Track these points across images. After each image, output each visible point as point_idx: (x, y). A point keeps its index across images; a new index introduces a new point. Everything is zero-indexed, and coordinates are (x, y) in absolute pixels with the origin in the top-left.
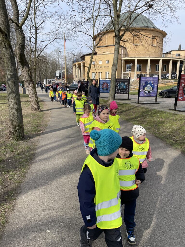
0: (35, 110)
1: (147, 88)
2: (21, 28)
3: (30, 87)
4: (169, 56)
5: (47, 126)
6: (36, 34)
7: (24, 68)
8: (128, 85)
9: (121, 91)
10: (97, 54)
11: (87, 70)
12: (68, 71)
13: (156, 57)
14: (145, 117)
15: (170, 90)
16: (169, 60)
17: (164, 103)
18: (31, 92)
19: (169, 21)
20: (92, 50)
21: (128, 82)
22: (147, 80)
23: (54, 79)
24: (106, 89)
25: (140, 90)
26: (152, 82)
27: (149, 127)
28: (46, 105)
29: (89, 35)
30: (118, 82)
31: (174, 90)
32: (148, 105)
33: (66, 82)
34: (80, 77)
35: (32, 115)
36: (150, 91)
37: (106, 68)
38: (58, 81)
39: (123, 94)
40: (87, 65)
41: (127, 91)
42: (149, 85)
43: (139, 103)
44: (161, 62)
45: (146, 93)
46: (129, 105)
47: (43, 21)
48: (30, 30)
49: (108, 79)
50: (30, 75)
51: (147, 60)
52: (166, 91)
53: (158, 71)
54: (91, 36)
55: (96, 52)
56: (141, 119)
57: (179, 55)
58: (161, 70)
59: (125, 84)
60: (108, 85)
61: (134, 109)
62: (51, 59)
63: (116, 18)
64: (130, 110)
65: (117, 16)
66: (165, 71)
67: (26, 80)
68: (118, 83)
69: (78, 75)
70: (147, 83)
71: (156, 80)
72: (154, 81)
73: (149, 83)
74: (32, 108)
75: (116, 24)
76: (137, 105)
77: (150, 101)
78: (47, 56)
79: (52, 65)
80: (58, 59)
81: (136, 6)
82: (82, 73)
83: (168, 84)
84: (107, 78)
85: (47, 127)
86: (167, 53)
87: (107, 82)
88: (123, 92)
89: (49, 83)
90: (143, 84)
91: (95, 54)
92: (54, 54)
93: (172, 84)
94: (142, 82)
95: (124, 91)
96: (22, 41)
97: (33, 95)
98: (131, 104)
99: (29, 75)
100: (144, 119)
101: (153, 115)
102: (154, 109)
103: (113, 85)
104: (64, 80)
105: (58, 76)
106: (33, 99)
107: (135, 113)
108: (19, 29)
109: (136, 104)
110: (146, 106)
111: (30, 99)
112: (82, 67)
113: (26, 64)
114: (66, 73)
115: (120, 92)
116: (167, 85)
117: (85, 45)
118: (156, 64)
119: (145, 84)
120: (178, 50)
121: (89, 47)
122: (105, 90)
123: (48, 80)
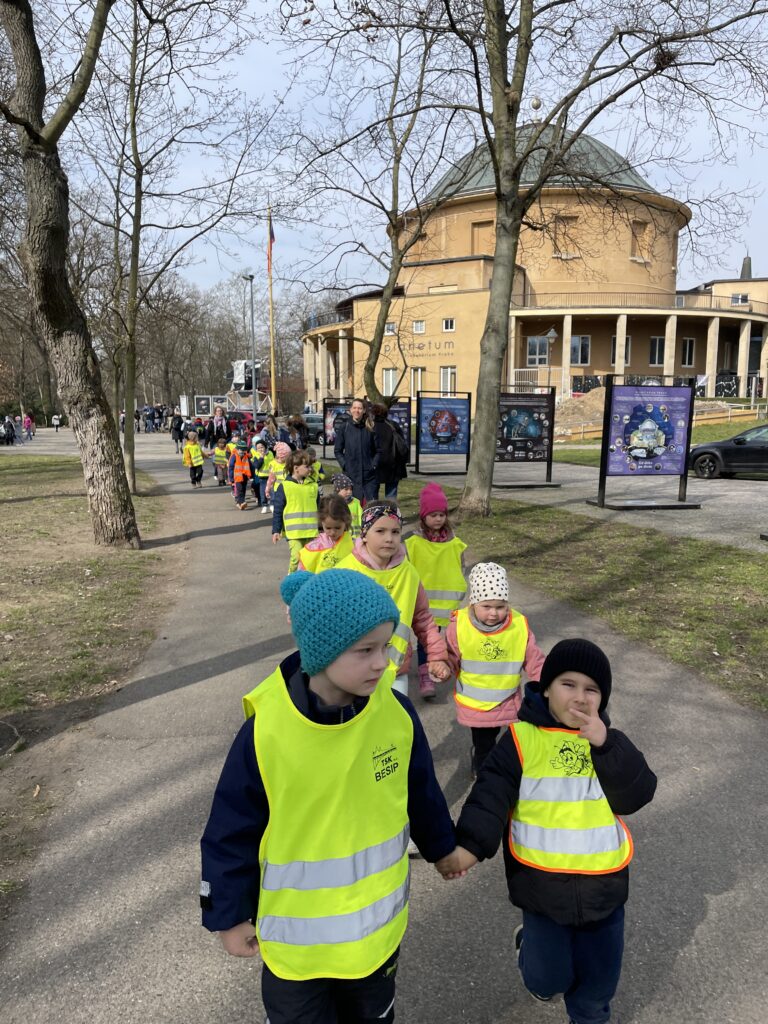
0: (113, 539)
1: (640, 435)
2: (51, 147)
3: (90, 429)
4: (702, 301)
5: (154, 637)
6: (139, 194)
7: (65, 340)
8: (546, 423)
9: (516, 448)
10: (408, 292)
11: (367, 356)
12: (282, 364)
13: (649, 305)
14: (662, 583)
15: (733, 444)
16: (706, 321)
17: (717, 501)
18: (94, 455)
19: (742, 135)
20: (386, 267)
21: (547, 410)
22: (638, 399)
23: (226, 396)
24: (449, 440)
25: (611, 447)
26: (662, 408)
27: (710, 649)
28: (173, 512)
29: (378, 204)
30: (505, 409)
31: (747, 445)
32: (650, 515)
33: (273, 405)
34: (333, 387)
35: (88, 572)
36: (655, 451)
37: (443, 350)
38: (243, 405)
39: (526, 459)
40: (366, 334)
41: (545, 448)
42: (648, 424)
43: (608, 501)
44: (671, 328)
45: (636, 459)
46: (559, 512)
47: (173, 140)
48: (115, 183)
49: (449, 396)
50: (91, 371)
51: (614, 319)
52: (713, 447)
53: (661, 365)
54: (383, 208)
55: (400, 285)
56: (643, 597)
57: (745, 299)
58: (673, 360)
59: (536, 415)
60: (458, 423)
61: (593, 535)
62: (216, 314)
63: (504, 118)
64: (573, 538)
65: (508, 106)
66: (690, 363)
67: (69, 395)
68: (506, 412)
69: (323, 380)
70: (639, 414)
71: (683, 399)
72: (671, 403)
73: (648, 414)
74: (96, 532)
75: (500, 146)
76: (598, 513)
77: (650, 493)
78: (198, 302)
79: (216, 337)
80: (245, 315)
81: (592, 68)
82: (341, 368)
83: (706, 416)
84: (446, 393)
85: (157, 643)
86: (695, 292)
87: (453, 406)
88: (527, 454)
89: (203, 410)
90: (621, 418)
91: (399, 292)
92: (227, 294)
93: (726, 420)
94: (617, 409)
95: (531, 450)
96: (51, 209)
97: (103, 471)
98: (571, 508)
99: (87, 370)
100: (659, 595)
101: (699, 572)
102: (688, 539)
103: (488, 420)
104: (267, 399)
105: (243, 381)
106: (102, 487)
107: (601, 557)
108: (41, 151)
109: (590, 508)
110: (639, 517)
111: (91, 488)
112: (341, 341)
113: (72, 322)
114: (277, 372)
115: (513, 454)
116: (705, 422)
117: (356, 246)
118: (653, 337)
119: (632, 418)
120: (739, 277)
121: (375, 257)
122: (443, 443)
123: (199, 400)
